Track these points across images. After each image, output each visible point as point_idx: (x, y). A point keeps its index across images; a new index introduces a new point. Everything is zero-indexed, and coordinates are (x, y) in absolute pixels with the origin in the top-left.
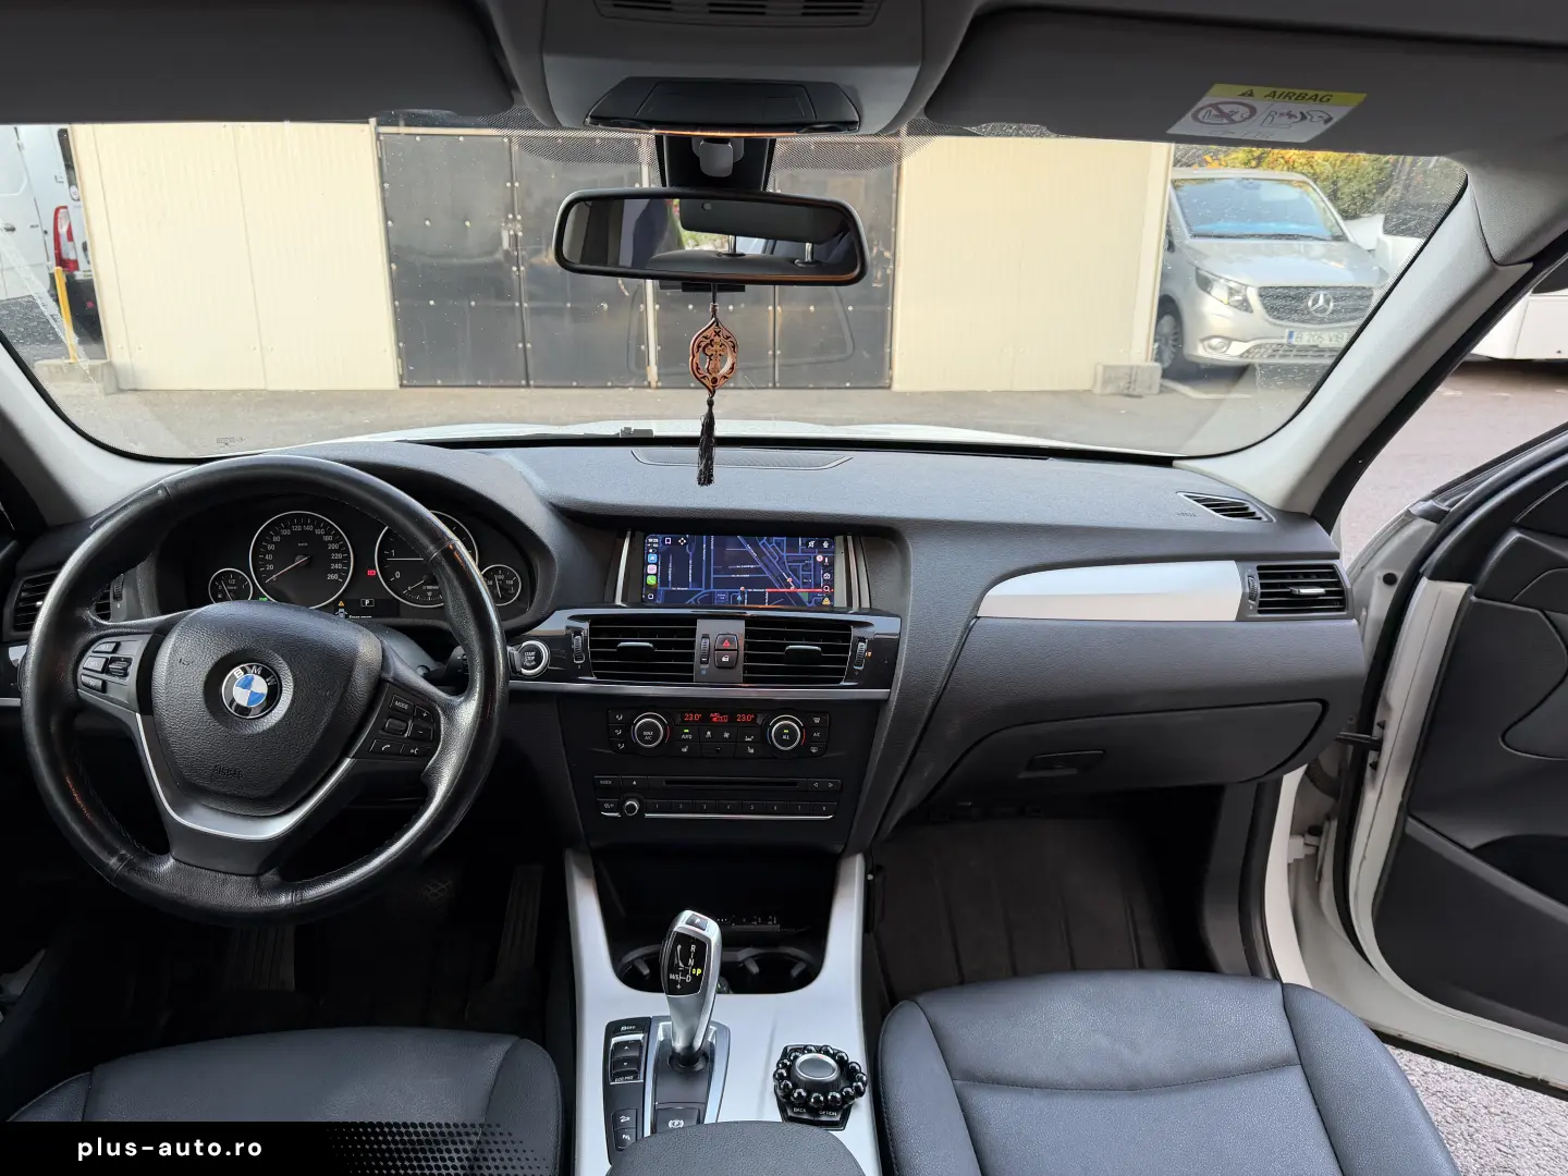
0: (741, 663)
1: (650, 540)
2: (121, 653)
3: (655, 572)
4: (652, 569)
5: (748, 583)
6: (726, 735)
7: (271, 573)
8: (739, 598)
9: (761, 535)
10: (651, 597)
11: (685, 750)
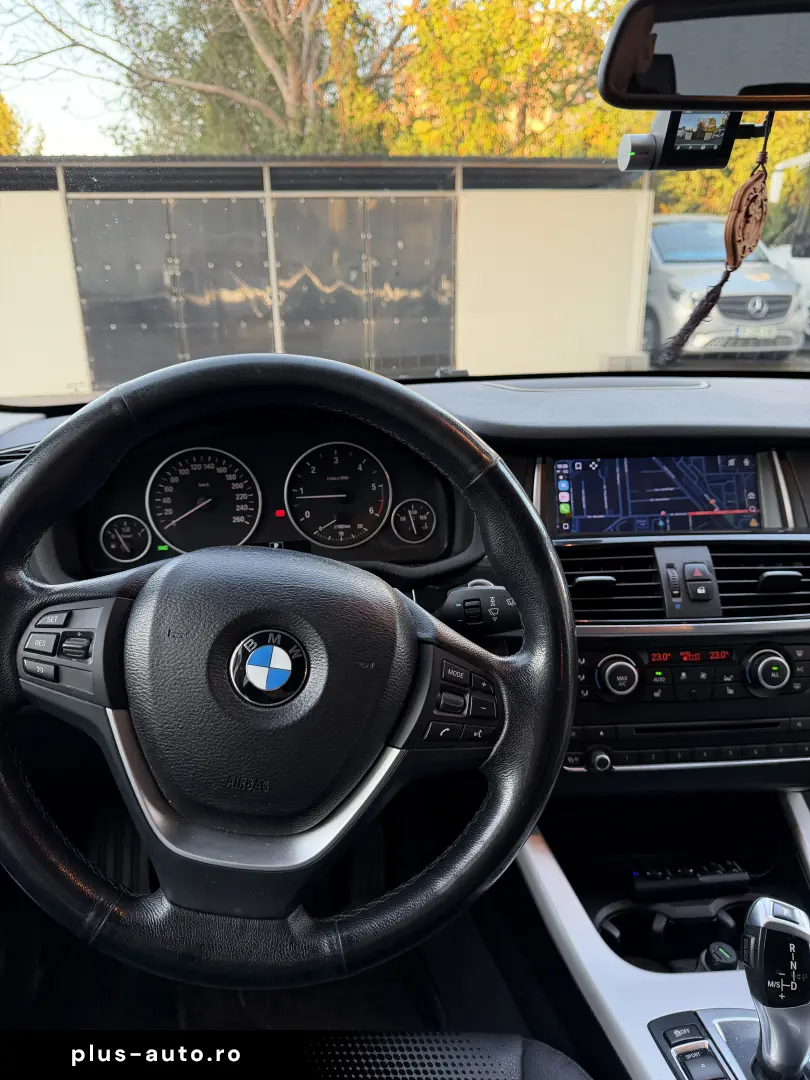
0: (717, 595)
1: (560, 466)
2: (77, 626)
3: (567, 500)
4: (564, 497)
5: (668, 507)
6: (703, 676)
7: (170, 518)
8: (661, 523)
9: (678, 456)
10: (566, 526)
11: (657, 694)
